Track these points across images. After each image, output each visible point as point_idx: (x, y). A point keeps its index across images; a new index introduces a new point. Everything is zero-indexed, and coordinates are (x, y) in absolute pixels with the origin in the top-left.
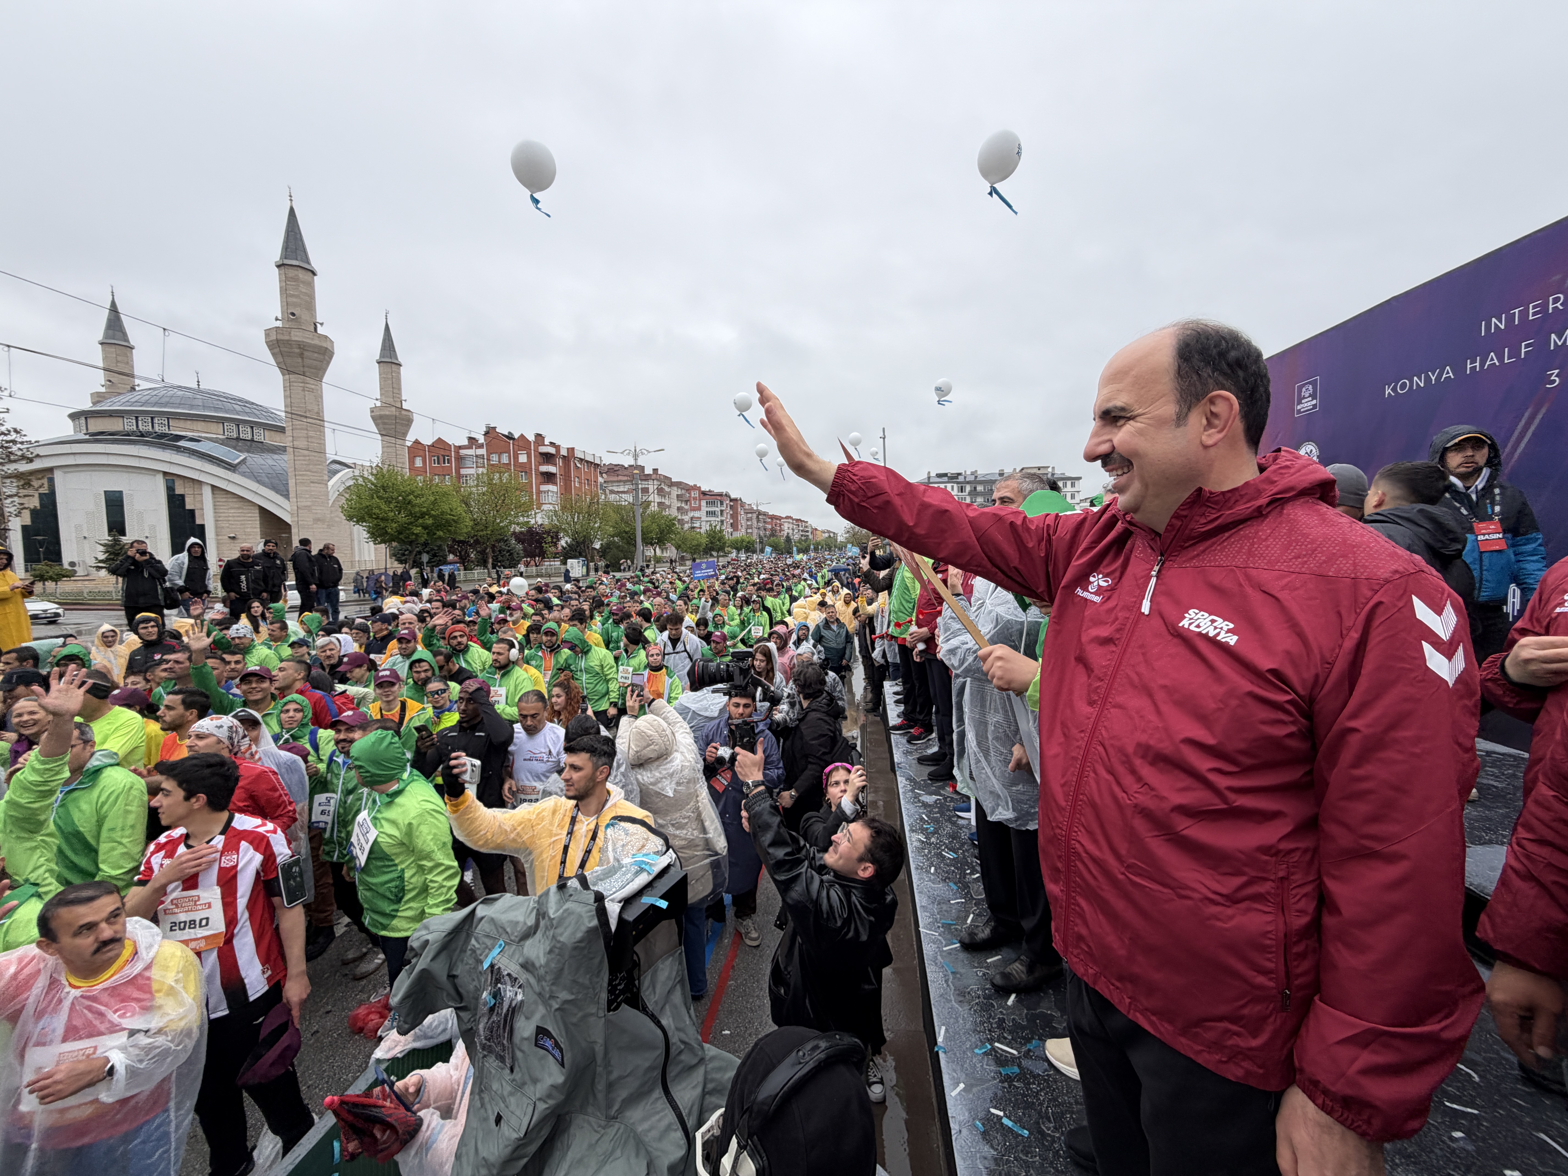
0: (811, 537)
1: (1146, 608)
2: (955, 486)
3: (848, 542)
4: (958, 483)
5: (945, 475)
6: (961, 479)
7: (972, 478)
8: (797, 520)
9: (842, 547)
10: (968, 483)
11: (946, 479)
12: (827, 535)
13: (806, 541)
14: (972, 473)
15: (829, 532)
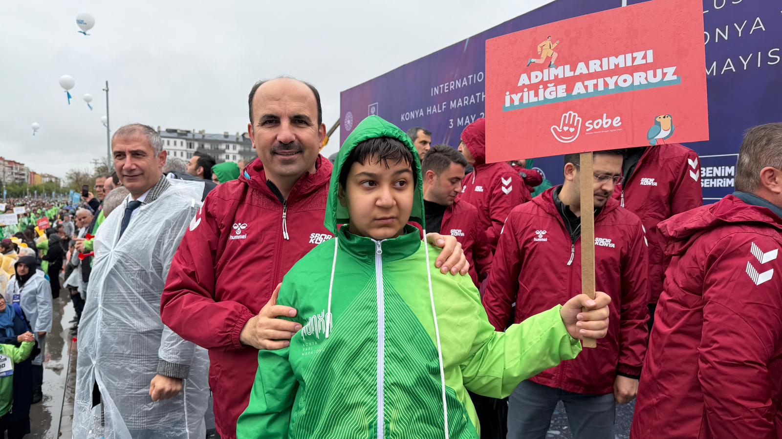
0: (27, 181)
1: (286, 236)
2: (185, 142)
3: (71, 188)
4: (187, 139)
5: (175, 131)
6: (190, 136)
7: (200, 137)
8: (10, 162)
9: (65, 192)
10: (197, 140)
11: (175, 135)
12: (47, 180)
13: (21, 184)
14: (200, 132)
15: (50, 176)
